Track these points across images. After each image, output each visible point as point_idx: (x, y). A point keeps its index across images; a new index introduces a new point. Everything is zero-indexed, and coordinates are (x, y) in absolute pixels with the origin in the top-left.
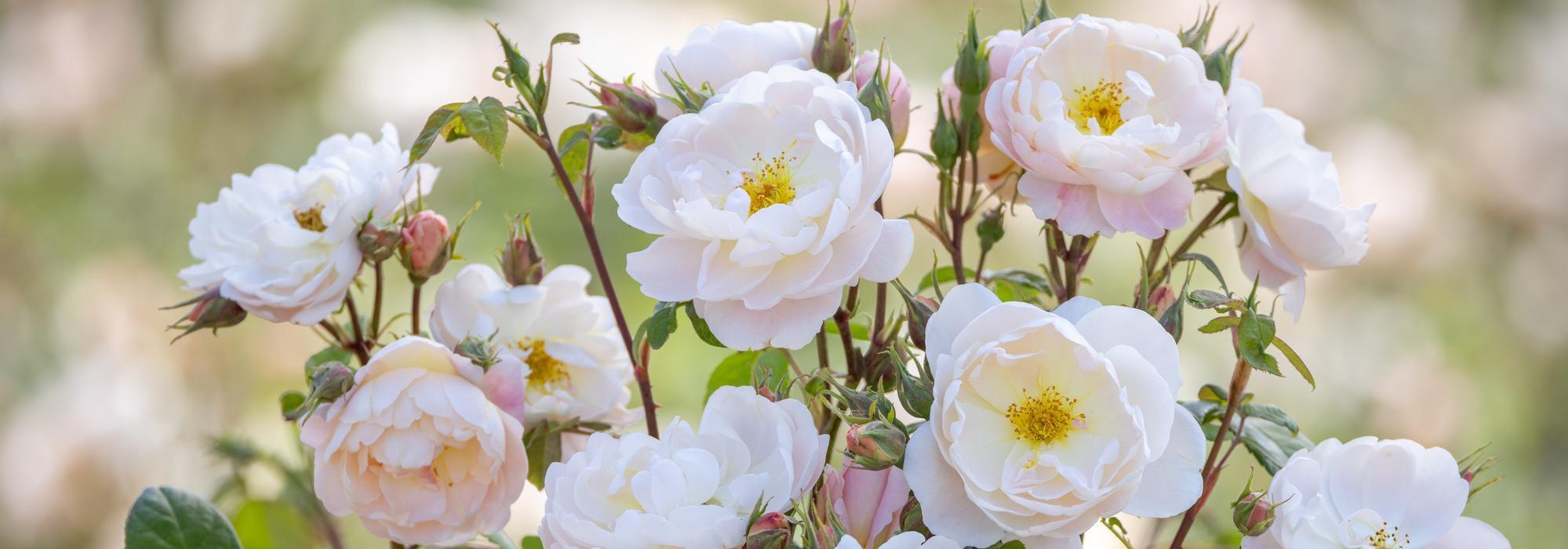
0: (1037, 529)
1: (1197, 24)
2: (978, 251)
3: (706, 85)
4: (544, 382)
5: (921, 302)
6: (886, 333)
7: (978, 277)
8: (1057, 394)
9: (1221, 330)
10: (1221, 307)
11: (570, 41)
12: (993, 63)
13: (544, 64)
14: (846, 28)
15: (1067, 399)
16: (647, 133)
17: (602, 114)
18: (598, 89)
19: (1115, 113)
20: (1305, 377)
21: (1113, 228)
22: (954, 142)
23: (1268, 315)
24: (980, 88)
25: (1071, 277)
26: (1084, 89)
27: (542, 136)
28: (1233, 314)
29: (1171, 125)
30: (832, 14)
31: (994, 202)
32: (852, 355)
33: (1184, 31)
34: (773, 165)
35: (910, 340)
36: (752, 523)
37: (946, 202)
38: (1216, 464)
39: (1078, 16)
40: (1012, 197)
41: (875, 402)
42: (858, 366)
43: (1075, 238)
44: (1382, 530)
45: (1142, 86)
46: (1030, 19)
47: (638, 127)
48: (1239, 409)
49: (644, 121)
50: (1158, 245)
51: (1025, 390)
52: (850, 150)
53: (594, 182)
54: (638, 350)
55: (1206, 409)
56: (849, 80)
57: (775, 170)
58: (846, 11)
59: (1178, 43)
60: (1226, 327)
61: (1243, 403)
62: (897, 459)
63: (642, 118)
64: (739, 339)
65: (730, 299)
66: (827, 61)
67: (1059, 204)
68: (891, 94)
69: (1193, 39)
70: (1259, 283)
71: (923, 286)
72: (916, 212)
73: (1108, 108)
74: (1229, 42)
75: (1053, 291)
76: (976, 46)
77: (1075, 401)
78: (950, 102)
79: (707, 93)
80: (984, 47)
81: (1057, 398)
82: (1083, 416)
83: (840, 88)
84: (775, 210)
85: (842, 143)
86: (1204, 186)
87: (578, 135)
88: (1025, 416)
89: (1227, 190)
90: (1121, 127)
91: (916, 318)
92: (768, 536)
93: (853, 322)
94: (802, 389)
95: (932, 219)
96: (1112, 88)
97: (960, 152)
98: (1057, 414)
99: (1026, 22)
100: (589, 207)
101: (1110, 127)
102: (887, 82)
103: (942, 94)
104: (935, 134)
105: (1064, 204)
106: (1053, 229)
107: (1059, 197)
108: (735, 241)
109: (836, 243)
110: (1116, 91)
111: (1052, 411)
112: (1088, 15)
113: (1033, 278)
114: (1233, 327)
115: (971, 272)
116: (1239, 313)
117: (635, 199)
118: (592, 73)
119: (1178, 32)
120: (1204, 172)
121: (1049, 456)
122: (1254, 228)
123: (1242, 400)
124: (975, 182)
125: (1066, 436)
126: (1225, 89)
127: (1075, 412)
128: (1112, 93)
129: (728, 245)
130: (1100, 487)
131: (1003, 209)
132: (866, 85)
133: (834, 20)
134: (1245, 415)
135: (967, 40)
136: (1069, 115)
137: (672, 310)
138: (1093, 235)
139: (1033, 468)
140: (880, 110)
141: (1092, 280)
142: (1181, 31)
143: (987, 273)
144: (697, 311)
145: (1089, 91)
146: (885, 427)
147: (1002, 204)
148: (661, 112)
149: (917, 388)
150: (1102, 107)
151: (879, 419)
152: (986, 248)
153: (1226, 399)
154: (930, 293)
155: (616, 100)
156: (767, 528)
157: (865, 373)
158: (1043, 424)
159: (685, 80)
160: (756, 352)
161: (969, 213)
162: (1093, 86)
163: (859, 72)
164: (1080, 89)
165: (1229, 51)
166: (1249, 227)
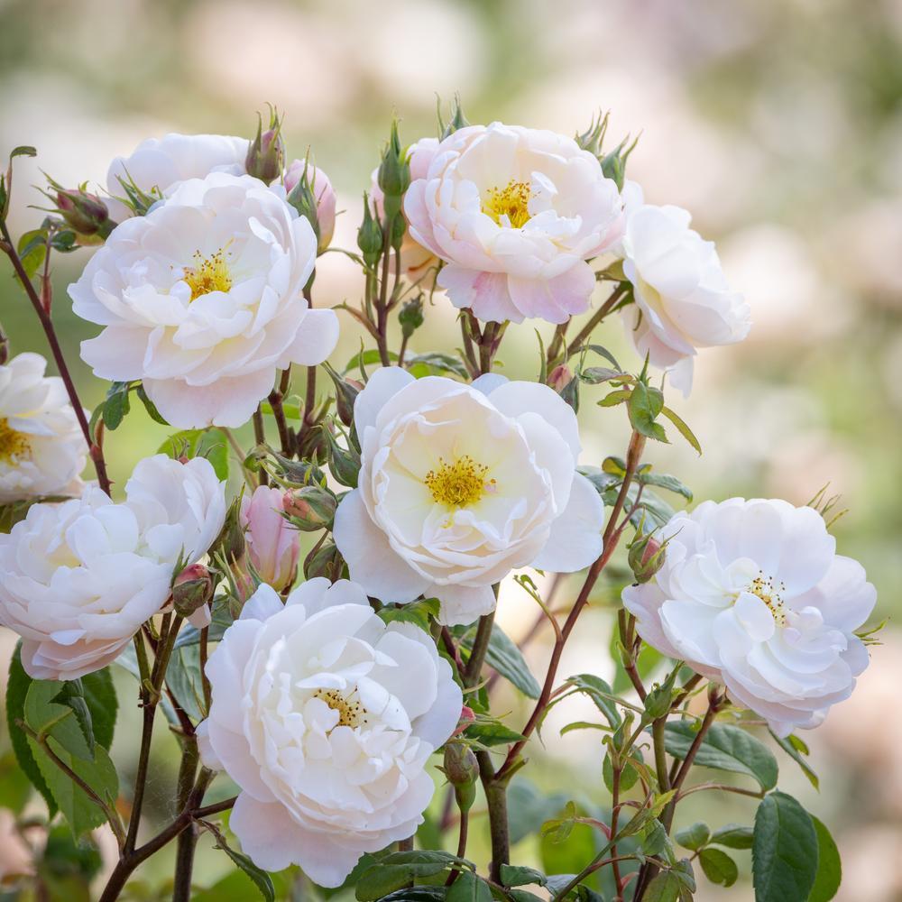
0: (455, 578)
1: (591, 129)
2: (400, 338)
3: (155, 189)
4: (10, 455)
5: (349, 383)
6: (316, 413)
7: (401, 361)
8: (471, 461)
9: (618, 404)
10: (615, 381)
11: (28, 153)
12: (414, 168)
13: (5, 175)
14: (276, 139)
15: (480, 466)
16: (99, 235)
17: (60, 217)
18: (55, 194)
19: (524, 210)
20: (693, 445)
21: (522, 315)
22: (379, 239)
23: (659, 389)
24: (402, 190)
25: (485, 358)
26: (496, 189)
27: (4, 240)
28: (626, 388)
29: (574, 217)
30: (263, 128)
31: (415, 293)
32: (286, 435)
33: (579, 136)
34: (212, 260)
35: (338, 418)
36: (178, 573)
37: (371, 293)
38: (617, 526)
39: (492, 124)
40: (431, 285)
41: (309, 471)
42: (291, 444)
43: (488, 324)
44: (759, 579)
45: (546, 183)
46: (447, 128)
47: (91, 230)
48: (637, 477)
49: (96, 224)
50: (562, 329)
51: (441, 459)
52: (279, 242)
53: (51, 283)
54: (93, 433)
55: (607, 481)
56: (279, 185)
57: (213, 265)
58: (275, 124)
59: (576, 146)
60: (622, 401)
62: (328, 521)
63: (95, 221)
64: (184, 419)
65: (173, 378)
66: (259, 168)
67: (474, 293)
68: (317, 197)
69: (589, 142)
70: (649, 360)
71: (350, 367)
72: (344, 303)
73: (517, 206)
74: (621, 147)
75: (469, 375)
76: (398, 152)
77: (486, 468)
78: (375, 203)
79: (156, 196)
80: (405, 153)
81: (471, 464)
82: (493, 481)
83: (271, 190)
84: (213, 296)
85: (273, 236)
86: (602, 276)
87: (36, 240)
88: (440, 483)
89: (624, 280)
90: (529, 221)
91: (344, 398)
92: (192, 585)
93: (285, 405)
94: (241, 465)
95: (359, 308)
96: (521, 188)
97: (384, 248)
98: (471, 480)
99: (443, 130)
100: (47, 304)
101: (520, 222)
102: (313, 186)
103: (367, 199)
104: (361, 233)
105: (478, 294)
106: (468, 316)
107: (474, 287)
108: (177, 328)
109: (268, 328)
110: (525, 191)
111: (466, 477)
112: (500, 123)
113: (450, 361)
114: (627, 399)
115: (393, 354)
116: (632, 387)
117: (90, 296)
118: (50, 180)
119: (575, 137)
120: (602, 263)
121: (462, 515)
122: (648, 313)
123: (640, 469)
124: (398, 273)
125: (479, 499)
126: (620, 188)
127: (487, 479)
128: (521, 193)
129: (171, 330)
130: (510, 541)
131: (422, 298)
132: (294, 188)
133: (264, 133)
134: (643, 482)
135: (389, 147)
136: (483, 211)
137: (124, 394)
138: (504, 321)
139: (449, 528)
140: (307, 210)
141: (503, 362)
142: (577, 135)
143: (409, 355)
144: (147, 393)
145: (500, 191)
146: (318, 492)
147: (422, 294)
148: (111, 217)
149: (346, 460)
150: (512, 205)
151: (313, 485)
152: (407, 334)
153: (626, 469)
154: (355, 374)
155: (71, 204)
156: (190, 578)
157: (297, 450)
158: (458, 489)
159: (136, 184)
160: (200, 431)
161: (392, 304)
162: (503, 186)
163: (288, 178)
164: (492, 189)
165: (621, 155)
166: (643, 312)
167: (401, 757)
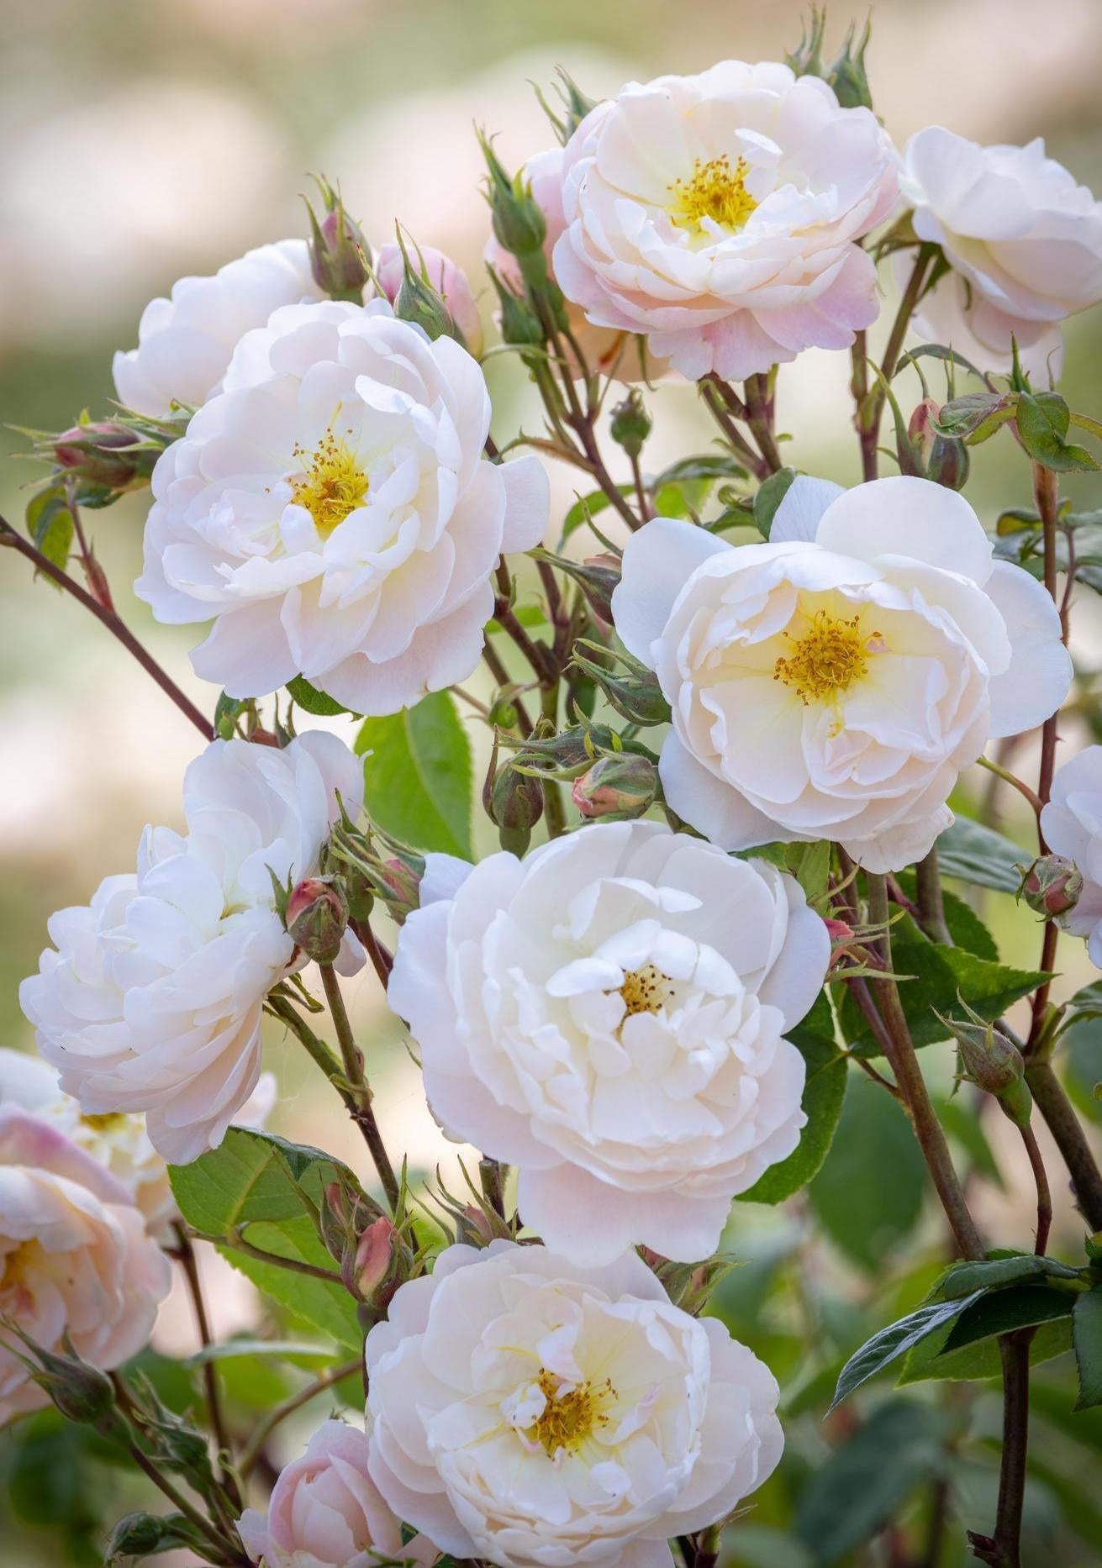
2: (626, 461)
5: (592, 564)
9: (995, 431)
12: (540, 200)
14: (343, 222)
21: (789, 351)
22: (535, 324)
23: (1047, 389)
25: (764, 438)
26: (679, 181)
30: (316, 214)
33: (791, 57)
36: (283, 912)
37: (557, 408)
41: (587, 737)
43: (747, 384)
45: (762, 142)
46: (565, 121)
48: (1059, 525)
51: (786, 633)
55: (1016, 544)
56: (375, 296)
57: (328, 459)
58: (332, 201)
60: (1001, 425)
61: (1060, 519)
62: (652, 793)
66: (338, 278)
67: (708, 348)
68: (438, 289)
69: (807, 61)
70: (1018, 348)
72: (522, 435)
73: (720, 192)
74: (848, 48)
76: (508, 186)
77: (858, 619)
80: (520, 183)
82: (876, 634)
83: (369, 311)
86: (885, 248)
87: (51, 506)
88: (800, 667)
89: (920, 243)
91: (594, 589)
95: (546, 437)
96: (714, 166)
97: (547, 334)
98: (840, 645)
99: (563, 130)
100: (105, 599)
101: (733, 216)
102: (425, 276)
103: (493, 267)
104: (505, 325)
105: (715, 346)
106: (713, 386)
107: (705, 339)
109: (454, 526)
110: (721, 169)
111: (833, 644)
113: (709, 461)
114: (1008, 420)
115: (624, 486)
122: (977, 279)
123: (1058, 513)
125: (865, 672)
126: (870, 107)
128: (717, 173)
129: (311, 588)
132: (399, 292)
133: (322, 221)
135: (494, 185)
136: (675, 224)
138: (770, 368)
139: (840, 736)
140: (433, 318)
141: (790, 432)
145: (686, 182)
146: (616, 762)
149: (636, 689)
150: (711, 196)
151: (603, 756)
152: (633, 452)
153: (1037, 521)
155: (80, 454)
156: (303, 906)
158: (828, 666)
161: (594, 411)
162: (689, 173)
163: (382, 278)
164: (673, 182)
165: (853, 55)
166: (970, 279)
167: (735, 1036)
